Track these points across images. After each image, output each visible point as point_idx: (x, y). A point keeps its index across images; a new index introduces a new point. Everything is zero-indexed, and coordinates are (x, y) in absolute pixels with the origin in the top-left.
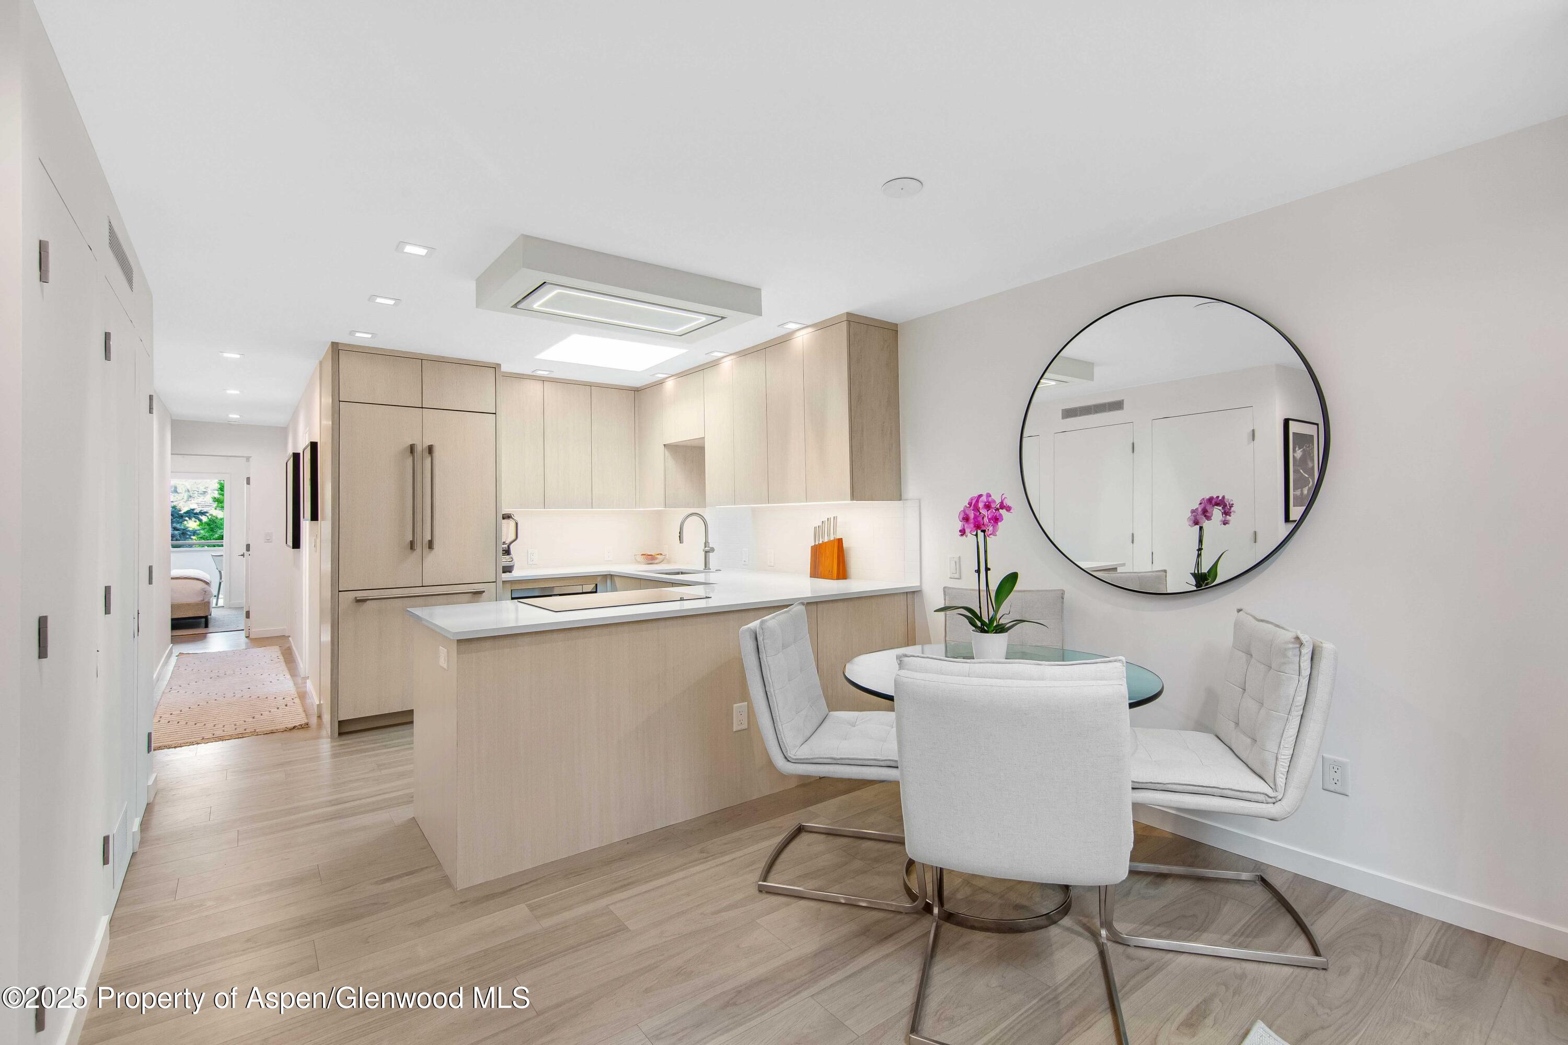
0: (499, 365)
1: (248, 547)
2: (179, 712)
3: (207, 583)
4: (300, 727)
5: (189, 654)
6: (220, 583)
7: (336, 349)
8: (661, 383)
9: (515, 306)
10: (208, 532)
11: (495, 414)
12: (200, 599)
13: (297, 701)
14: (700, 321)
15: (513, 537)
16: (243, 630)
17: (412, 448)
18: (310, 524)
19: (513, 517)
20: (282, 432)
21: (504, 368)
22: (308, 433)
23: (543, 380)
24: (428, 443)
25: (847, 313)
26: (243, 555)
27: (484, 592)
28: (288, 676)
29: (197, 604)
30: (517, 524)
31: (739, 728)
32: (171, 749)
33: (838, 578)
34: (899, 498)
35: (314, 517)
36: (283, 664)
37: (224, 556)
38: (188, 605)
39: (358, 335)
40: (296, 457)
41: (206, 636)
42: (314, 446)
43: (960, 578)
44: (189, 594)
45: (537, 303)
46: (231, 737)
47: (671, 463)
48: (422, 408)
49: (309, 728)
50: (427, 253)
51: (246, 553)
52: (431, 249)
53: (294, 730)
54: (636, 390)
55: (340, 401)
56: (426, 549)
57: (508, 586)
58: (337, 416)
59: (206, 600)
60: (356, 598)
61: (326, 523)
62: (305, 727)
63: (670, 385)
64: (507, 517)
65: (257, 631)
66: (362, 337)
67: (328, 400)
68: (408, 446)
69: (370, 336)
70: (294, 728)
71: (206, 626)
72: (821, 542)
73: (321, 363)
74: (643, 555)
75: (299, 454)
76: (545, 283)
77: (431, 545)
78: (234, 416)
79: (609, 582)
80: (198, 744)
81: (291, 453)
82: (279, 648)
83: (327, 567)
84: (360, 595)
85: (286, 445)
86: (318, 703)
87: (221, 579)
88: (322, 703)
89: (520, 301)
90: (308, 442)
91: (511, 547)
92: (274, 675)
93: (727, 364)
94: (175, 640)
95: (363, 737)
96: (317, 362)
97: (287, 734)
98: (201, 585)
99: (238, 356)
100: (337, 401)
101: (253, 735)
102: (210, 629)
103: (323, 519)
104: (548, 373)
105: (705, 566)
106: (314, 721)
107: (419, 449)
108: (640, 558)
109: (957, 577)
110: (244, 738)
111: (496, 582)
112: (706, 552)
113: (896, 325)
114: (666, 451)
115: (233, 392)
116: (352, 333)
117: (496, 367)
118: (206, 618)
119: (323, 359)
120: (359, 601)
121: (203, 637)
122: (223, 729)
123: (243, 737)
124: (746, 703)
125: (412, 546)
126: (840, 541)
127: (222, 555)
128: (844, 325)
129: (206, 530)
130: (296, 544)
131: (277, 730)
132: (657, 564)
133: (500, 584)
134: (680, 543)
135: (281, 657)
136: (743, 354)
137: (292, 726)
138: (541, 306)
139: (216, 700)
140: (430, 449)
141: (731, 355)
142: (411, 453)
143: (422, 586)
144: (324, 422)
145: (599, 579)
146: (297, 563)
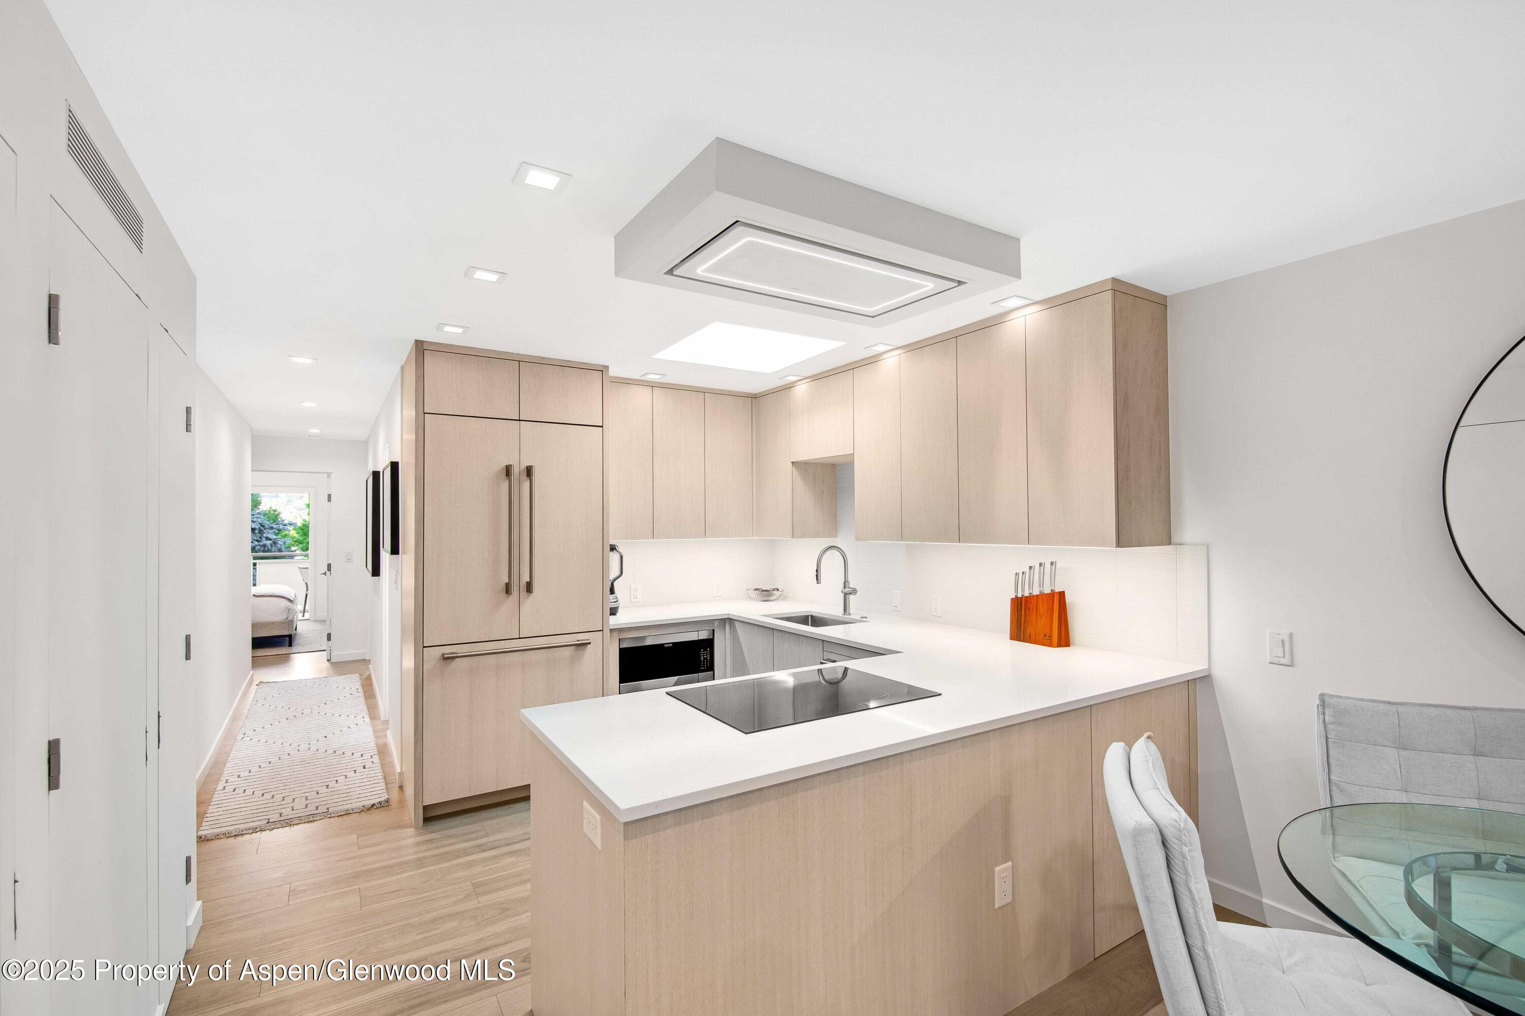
0: (607, 367)
1: (329, 566)
2: (247, 773)
3: (290, 601)
4: (379, 806)
5: (269, 682)
6: (307, 595)
7: (421, 348)
8: (789, 387)
9: (670, 272)
10: (301, 536)
11: (602, 427)
12: (285, 617)
13: (376, 759)
14: (929, 288)
15: (618, 573)
16: (325, 650)
17: (508, 470)
18: (390, 560)
19: (617, 549)
20: (364, 446)
21: (613, 372)
22: (388, 449)
23: (653, 385)
24: (526, 463)
25: (1112, 278)
26: (325, 574)
27: (590, 643)
28: (367, 719)
29: (281, 623)
30: (622, 557)
31: (1003, 902)
32: (230, 839)
33: (1059, 645)
34: (1168, 540)
35: (395, 550)
36: (362, 699)
37: (309, 568)
38: (273, 623)
39: (447, 329)
40: (376, 475)
41: (288, 657)
42: (394, 466)
43: (1291, 665)
44: (272, 613)
45: (701, 267)
46: (300, 820)
47: (799, 483)
48: (519, 420)
49: (389, 808)
50: (560, 181)
51: (328, 573)
52: (565, 175)
53: (372, 811)
54: (754, 397)
55: (425, 413)
56: (524, 593)
57: (616, 634)
58: (421, 431)
59: (290, 619)
60: (443, 655)
61: (408, 556)
62: (384, 805)
63: (801, 389)
64: (613, 548)
65: (337, 656)
66: (452, 334)
67: (411, 413)
68: (504, 467)
69: (460, 330)
70: (372, 806)
71: (290, 645)
72: (1027, 594)
73: (402, 368)
74: (756, 589)
75: (379, 472)
76: (737, 221)
77: (529, 588)
78: (315, 431)
79: (727, 627)
80: (262, 830)
81: (371, 471)
82: (359, 675)
83: (410, 604)
84: (447, 650)
85: (367, 464)
86: (400, 771)
87: (307, 590)
88: (403, 770)
89: (677, 265)
90: (388, 462)
91: (615, 584)
92: (353, 716)
93: (891, 362)
94: (257, 663)
95: (452, 828)
96: (399, 367)
97: (365, 818)
98: (285, 603)
99: (309, 361)
100: (422, 413)
101: (325, 817)
102: (294, 649)
103: (404, 553)
104: (660, 376)
105: (845, 610)
106: (395, 795)
107: (516, 471)
108: (754, 594)
109: (1289, 664)
110: (315, 822)
111: (603, 630)
112: (845, 594)
113: (1165, 297)
114: (794, 471)
115: (309, 404)
116: (440, 326)
117: (602, 370)
118: (290, 637)
119: (405, 364)
120: (447, 659)
121: (285, 659)
122: (292, 805)
123: (314, 820)
124: (1011, 863)
125: (508, 589)
126: (1062, 595)
127: (308, 568)
128: (1108, 296)
129: (300, 534)
130: (376, 572)
131: (353, 810)
132: (772, 601)
133: (607, 632)
134: (817, 583)
135: (361, 690)
136: (915, 348)
137: (369, 803)
138: (707, 270)
139: (289, 754)
140: (529, 471)
141: (898, 348)
142: (506, 476)
143: (520, 638)
144: (405, 436)
145: (716, 623)
146: (377, 590)
